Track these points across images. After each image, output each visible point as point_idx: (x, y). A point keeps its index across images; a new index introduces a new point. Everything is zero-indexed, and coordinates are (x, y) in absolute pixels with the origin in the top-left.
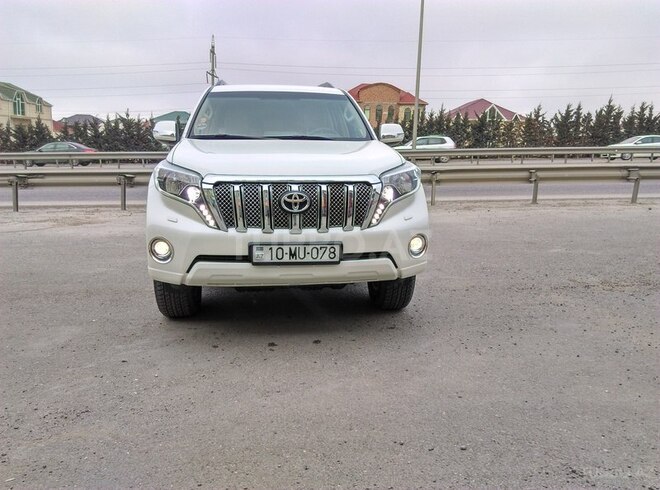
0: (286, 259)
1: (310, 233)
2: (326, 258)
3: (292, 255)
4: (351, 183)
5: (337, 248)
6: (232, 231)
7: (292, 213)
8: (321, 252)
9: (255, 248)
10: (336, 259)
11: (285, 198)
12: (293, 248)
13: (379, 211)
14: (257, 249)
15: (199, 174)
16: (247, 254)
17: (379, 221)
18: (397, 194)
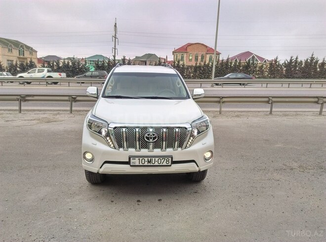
0: (146, 164)
1: (157, 152)
2: (165, 164)
3: (149, 162)
4: (177, 128)
5: (170, 159)
6: (121, 149)
7: (149, 142)
8: (162, 161)
9: (131, 158)
10: (170, 164)
11: (146, 135)
12: (149, 159)
13: (190, 141)
14: (133, 159)
15: (106, 122)
16: (128, 161)
17: (190, 146)
18: (199, 133)
